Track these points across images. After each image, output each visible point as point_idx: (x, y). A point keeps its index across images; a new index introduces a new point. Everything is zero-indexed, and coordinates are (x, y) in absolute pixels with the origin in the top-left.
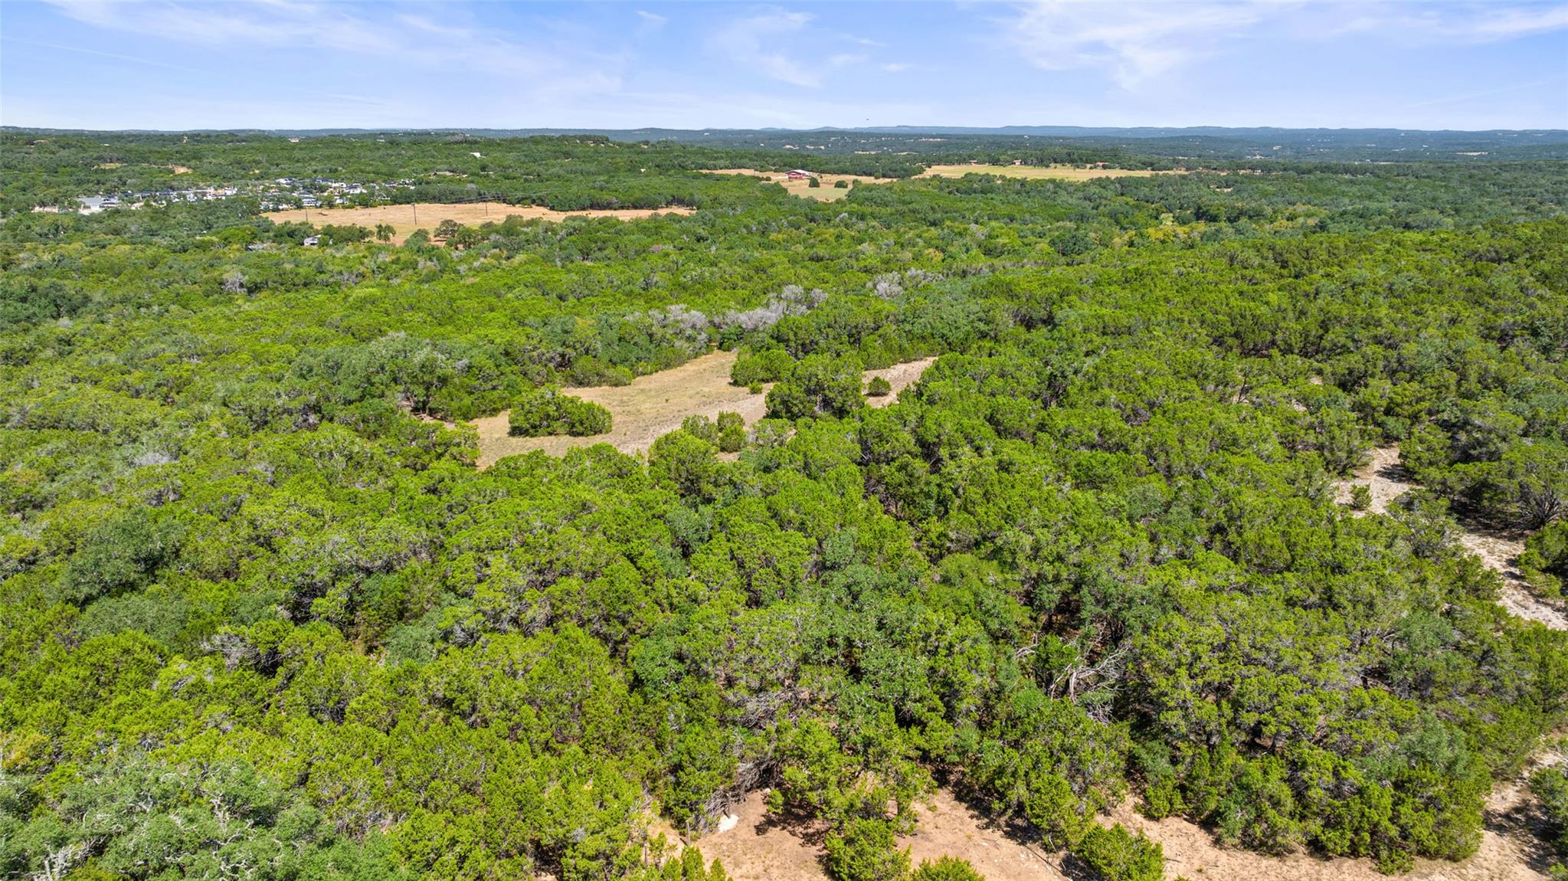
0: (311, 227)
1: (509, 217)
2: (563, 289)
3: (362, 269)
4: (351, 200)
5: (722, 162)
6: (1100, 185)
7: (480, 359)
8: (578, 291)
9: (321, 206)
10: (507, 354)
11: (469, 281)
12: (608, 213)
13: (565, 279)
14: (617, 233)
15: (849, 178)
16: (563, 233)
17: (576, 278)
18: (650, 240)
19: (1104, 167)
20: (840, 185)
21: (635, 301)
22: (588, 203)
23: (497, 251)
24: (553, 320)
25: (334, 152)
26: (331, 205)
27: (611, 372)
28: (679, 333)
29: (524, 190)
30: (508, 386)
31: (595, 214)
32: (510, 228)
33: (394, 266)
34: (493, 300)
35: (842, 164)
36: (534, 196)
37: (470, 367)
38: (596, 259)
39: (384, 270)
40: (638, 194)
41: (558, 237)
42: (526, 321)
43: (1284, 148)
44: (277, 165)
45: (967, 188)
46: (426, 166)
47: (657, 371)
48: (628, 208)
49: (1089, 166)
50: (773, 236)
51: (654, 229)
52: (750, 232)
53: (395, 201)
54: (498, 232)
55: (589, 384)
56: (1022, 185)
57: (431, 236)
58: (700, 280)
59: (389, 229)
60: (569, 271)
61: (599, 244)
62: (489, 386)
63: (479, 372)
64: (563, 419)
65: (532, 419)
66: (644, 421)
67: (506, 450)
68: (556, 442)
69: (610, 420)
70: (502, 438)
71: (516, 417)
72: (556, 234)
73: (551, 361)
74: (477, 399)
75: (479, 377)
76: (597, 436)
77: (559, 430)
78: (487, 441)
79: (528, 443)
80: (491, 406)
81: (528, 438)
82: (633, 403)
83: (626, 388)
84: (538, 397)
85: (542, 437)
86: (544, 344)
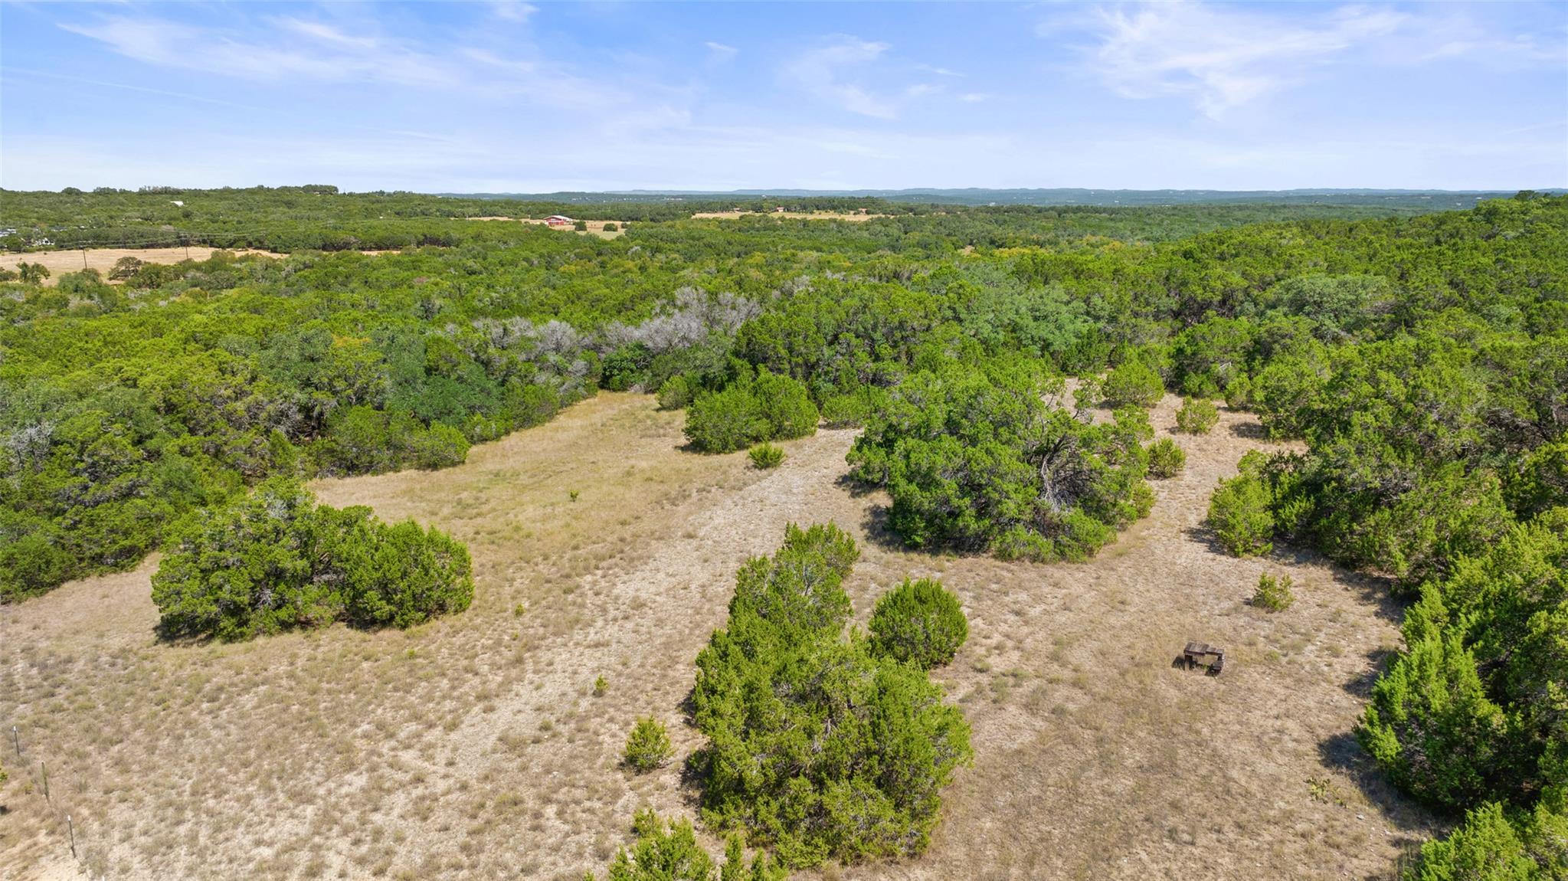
1: (216, 257)
5: (471, 210)
10: (171, 408)
14: (364, 267)
15: (618, 223)
16: (290, 269)
19: (868, 213)
20: (608, 228)
22: (320, 243)
23: (195, 287)
27: (419, 439)
28: (537, 360)
29: (237, 232)
30: (168, 485)
31: (328, 252)
32: (216, 266)
33: (26, 307)
36: (250, 239)
40: (380, 233)
41: (283, 274)
42: (221, 342)
46: (113, 213)
47: (507, 433)
48: (371, 246)
49: (852, 212)
50: (563, 267)
51: (410, 265)
52: (532, 264)
53: (61, 245)
54: (198, 269)
55: (370, 468)
56: (804, 225)
57: (103, 275)
59: (40, 270)
61: (340, 278)
62: (110, 490)
63: (81, 452)
64: (325, 577)
65: (227, 587)
66: (546, 558)
67: (136, 708)
68: (305, 652)
69: (463, 570)
70: (135, 647)
71: (179, 581)
72: (280, 270)
73: (278, 422)
74: (74, 526)
75: (80, 466)
76: (433, 622)
77: (313, 612)
78: (80, 665)
79: (216, 668)
80: (114, 542)
81: (216, 644)
82: (494, 510)
83: (457, 469)
84: (244, 518)
85: (261, 640)
86: (262, 384)
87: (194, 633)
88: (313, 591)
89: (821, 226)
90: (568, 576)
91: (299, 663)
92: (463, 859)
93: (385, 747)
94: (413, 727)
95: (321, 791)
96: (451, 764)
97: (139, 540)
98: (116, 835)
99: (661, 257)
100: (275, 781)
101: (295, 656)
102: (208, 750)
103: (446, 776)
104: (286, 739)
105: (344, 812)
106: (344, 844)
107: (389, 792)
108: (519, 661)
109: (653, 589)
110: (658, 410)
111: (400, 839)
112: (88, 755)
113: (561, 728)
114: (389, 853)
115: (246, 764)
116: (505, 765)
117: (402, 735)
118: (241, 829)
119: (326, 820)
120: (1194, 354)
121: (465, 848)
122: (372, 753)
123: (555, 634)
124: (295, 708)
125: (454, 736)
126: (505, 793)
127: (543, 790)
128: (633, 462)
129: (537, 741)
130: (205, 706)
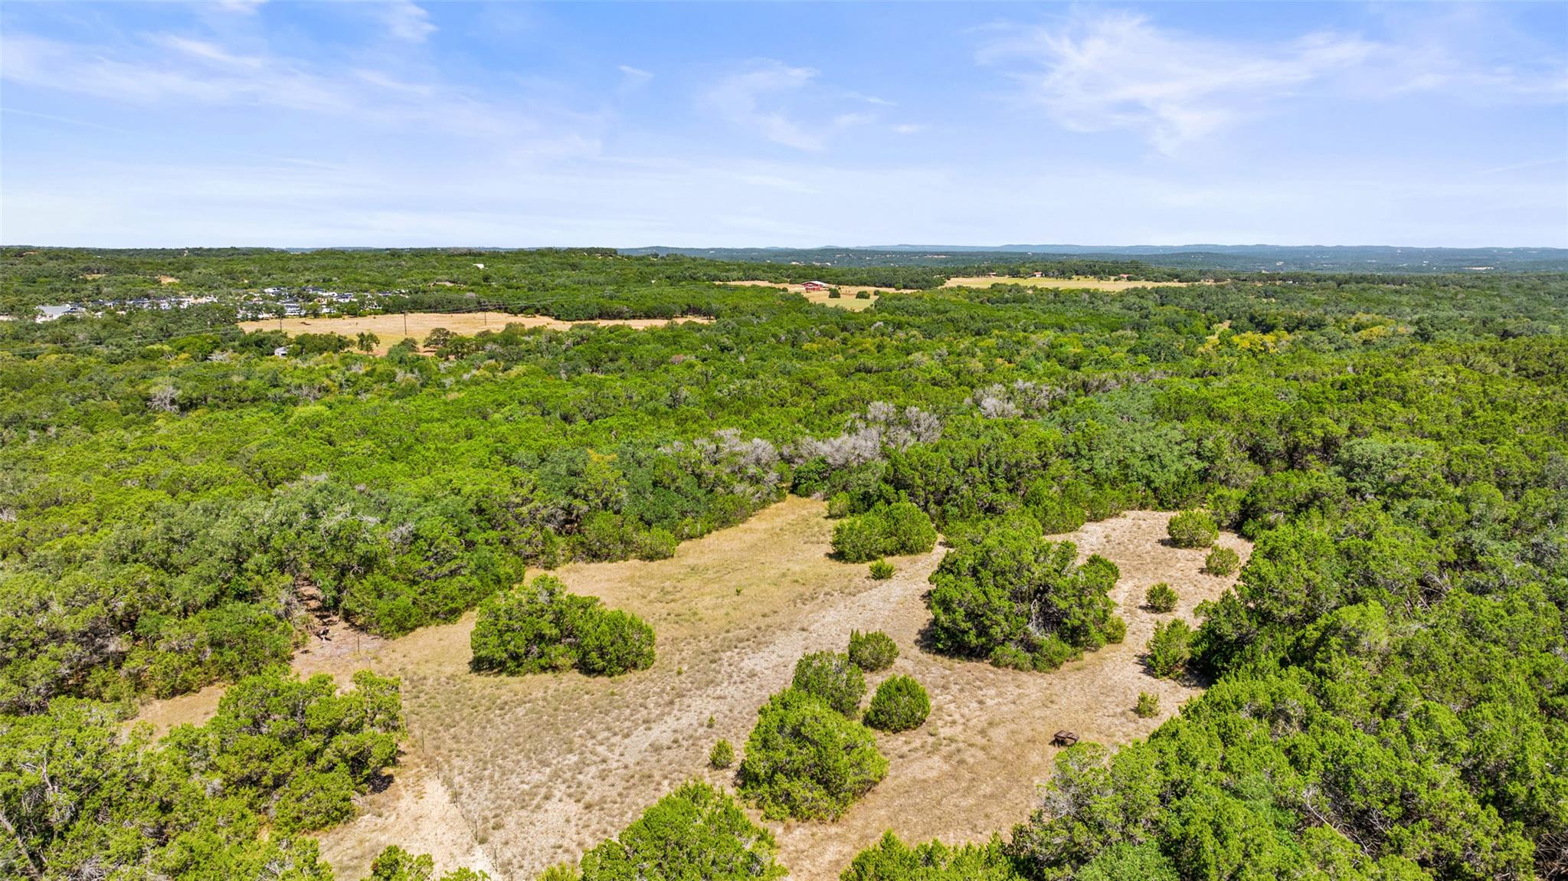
0: (285, 336)
1: (509, 325)
2: (569, 407)
3: (326, 382)
4: (338, 309)
5: (735, 274)
6: (1137, 295)
7: (433, 524)
8: (589, 409)
9: (305, 316)
10: (481, 511)
11: (452, 396)
12: (620, 322)
13: (572, 394)
14: (631, 342)
15: (871, 289)
16: (569, 342)
17: (585, 392)
18: (668, 350)
19: (1129, 279)
20: (862, 296)
21: (663, 422)
22: (597, 312)
23: (493, 362)
24: (554, 454)
25: (331, 262)
26: (316, 315)
27: (643, 537)
28: (739, 471)
29: (528, 298)
30: (478, 566)
31: (603, 323)
32: (509, 338)
33: (366, 379)
34: (473, 422)
35: (859, 276)
36: (538, 306)
37: (416, 537)
38: (607, 372)
39: (354, 383)
40: (651, 303)
41: (564, 347)
42: (515, 457)
43: (1286, 263)
44: (269, 275)
45: (996, 297)
46: (427, 276)
47: (709, 532)
48: (640, 318)
49: (1113, 278)
50: (806, 346)
51: (673, 339)
52: (779, 341)
53: (386, 310)
54: (495, 341)
55: (608, 557)
56: (1055, 295)
57: (420, 346)
58: (740, 395)
59: (373, 338)
60: (577, 384)
61: (610, 354)
62: (445, 570)
63: (430, 545)
64: (569, 640)
65: (513, 643)
66: (707, 637)
67: (462, 710)
68: (553, 686)
69: (651, 640)
70: (459, 674)
71: (486, 637)
72: (561, 344)
73: (548, 521)
74: (423, 593)
75: (430, 554)
76: (628, 675)
77: (560, 661)
78: (430, 682)
79: (503, 691)
80: (446, 605)
81: (504, 676)
82: (684, 597)
83: (667, 562)
84: (524, 601)
85: (529, 676)
86: (540, 493)
87: (491, 668)
88: (561, 648)
89: (1072, 297)
90: (716, 651)
91: (550, 692)
92: (619, 800)
93: (590, 743)
94: (606, 734)
95: (555, 762)
96: (622, 755)
97: (460, 603)
98: (456, 772)
99: (901, 334)
100: (532, 755)
101: (547, 687)
102: (499, 736)
103: (618, 761)
104: (539, 734)
105: (564, 773)
106: (563, 787)
107: (588, 765)
108: (672, 703)
109: (765, 665)
110: (826, 518)
111: (590, 788)
112: (439, 732)
113: (685, 743)
114: (583, 793)
115: (518, 745)
116: (649, 758)
117: (599, 738)
118: (514, 775)
119: (557, 775)
120: (1253, 504)
121: (620, 795)
122: (583, 745)
123: (697, 689)
124: (545, 718)
125: (626, 741)
126: (646, 772)
127: (666, 772)
128: (790, 565)
129: (669, 748)
130: (497, 712)
